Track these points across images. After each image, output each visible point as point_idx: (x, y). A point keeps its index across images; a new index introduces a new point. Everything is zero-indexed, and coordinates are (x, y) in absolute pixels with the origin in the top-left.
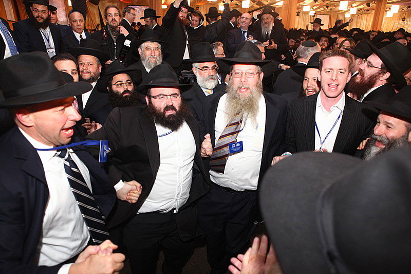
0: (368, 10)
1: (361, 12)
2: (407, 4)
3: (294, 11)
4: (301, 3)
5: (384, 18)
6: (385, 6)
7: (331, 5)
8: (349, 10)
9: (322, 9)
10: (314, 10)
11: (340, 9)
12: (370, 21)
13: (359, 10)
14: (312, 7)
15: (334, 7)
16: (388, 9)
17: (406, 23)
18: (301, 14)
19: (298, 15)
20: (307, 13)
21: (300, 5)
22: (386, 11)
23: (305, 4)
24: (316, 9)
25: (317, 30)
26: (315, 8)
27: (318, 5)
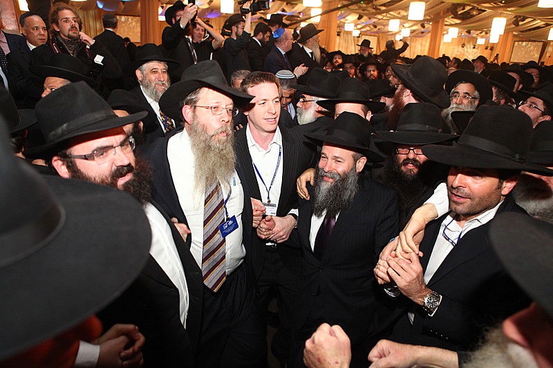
0: (422, 33)
1: (414, 34)
2: (465, 28)
3: (334, 31)
4: (343, 20)
5: (442, 43)
6: (442, 28)
7: (379, 24)
8: (400, 31)
9: (368, 28)
10: (358, 29)
11: (390, 30)
12: (425, 46)
13: (412, 32)
14: (356, 26)
15: (382, 27)
16: (445, 32)
17: (466, 50)
18: (342, 34)
19: (338, 35)
20: (349, 33)
21: (341, 22)
22: (444, 35)
23: (346, 22)
24: (361, 28)
25: (366, 55)
26: (359, 27)
27: (363, 23)
